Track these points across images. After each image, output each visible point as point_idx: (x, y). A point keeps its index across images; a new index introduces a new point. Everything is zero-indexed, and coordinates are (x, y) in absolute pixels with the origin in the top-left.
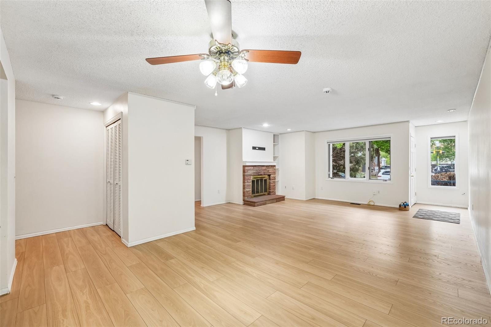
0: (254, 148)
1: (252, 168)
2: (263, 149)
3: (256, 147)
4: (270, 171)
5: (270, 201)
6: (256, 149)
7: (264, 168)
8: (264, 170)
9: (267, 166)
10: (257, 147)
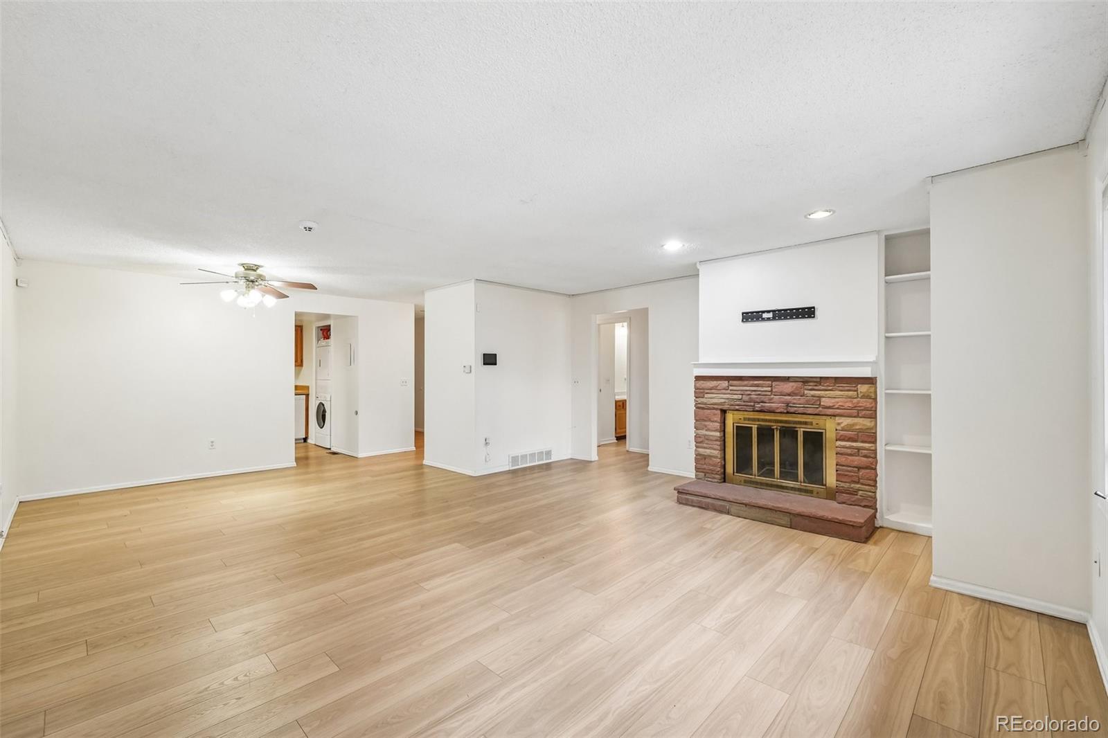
0: (749, 317)
1: (725, 384)
2: (808, 313)
3: (763, 312)
4: (825, 402)
5: (754, 510)
6: (763, 319)
7: (788, 387)
8: (789, 395)
9: (805, 381)
10: (768, 312)
